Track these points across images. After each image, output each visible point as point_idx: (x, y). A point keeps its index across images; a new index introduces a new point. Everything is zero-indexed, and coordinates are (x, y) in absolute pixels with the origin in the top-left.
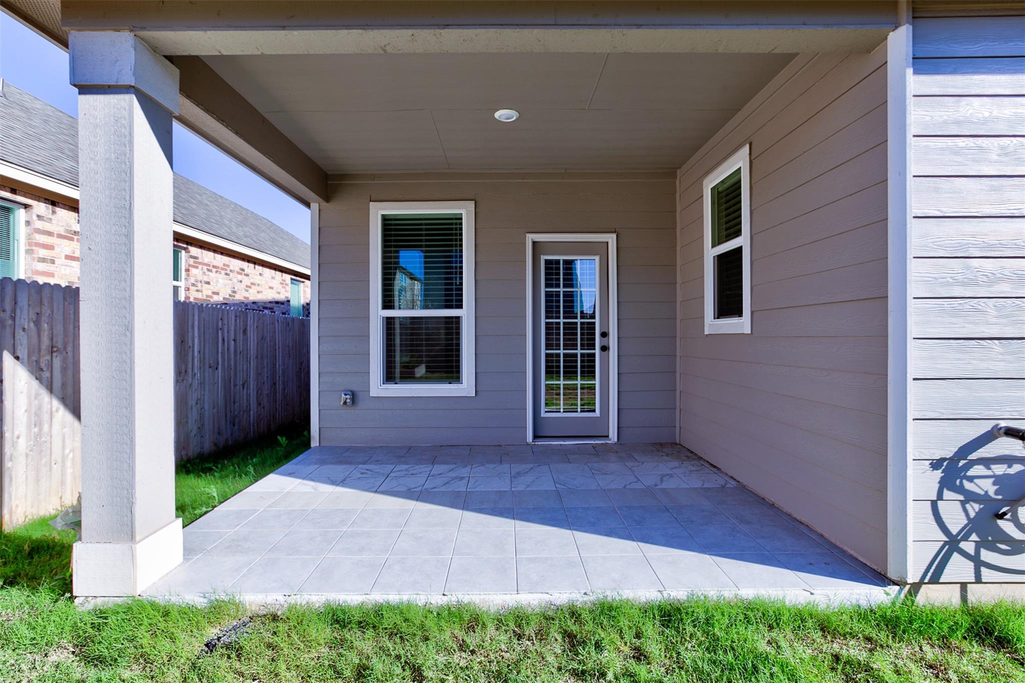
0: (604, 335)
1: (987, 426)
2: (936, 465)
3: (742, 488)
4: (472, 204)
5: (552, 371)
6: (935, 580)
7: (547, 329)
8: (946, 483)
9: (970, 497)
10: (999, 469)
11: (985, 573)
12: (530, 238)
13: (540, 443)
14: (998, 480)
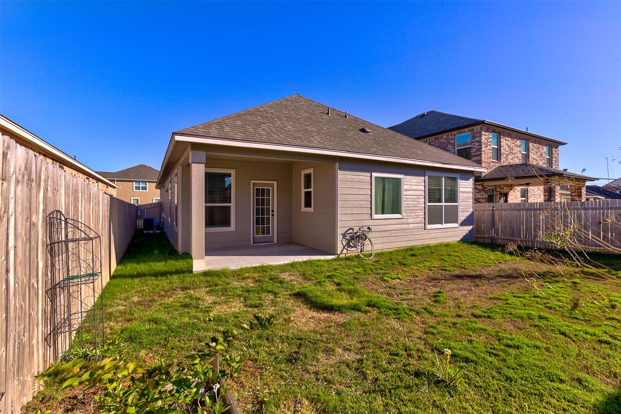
0: (273, 211)
1: (348, 228)
2: (342, 235)
3: (311, 248)
4: (235, 170)
5: (258, 223)
6: (342, 254)
7: (256, 209)
8: (343, 238)
9: (346, 239)
10: (350, 235)
11: (349, 252)
12: (252, 181)
13: (254, 245)
14: (350, 236)
